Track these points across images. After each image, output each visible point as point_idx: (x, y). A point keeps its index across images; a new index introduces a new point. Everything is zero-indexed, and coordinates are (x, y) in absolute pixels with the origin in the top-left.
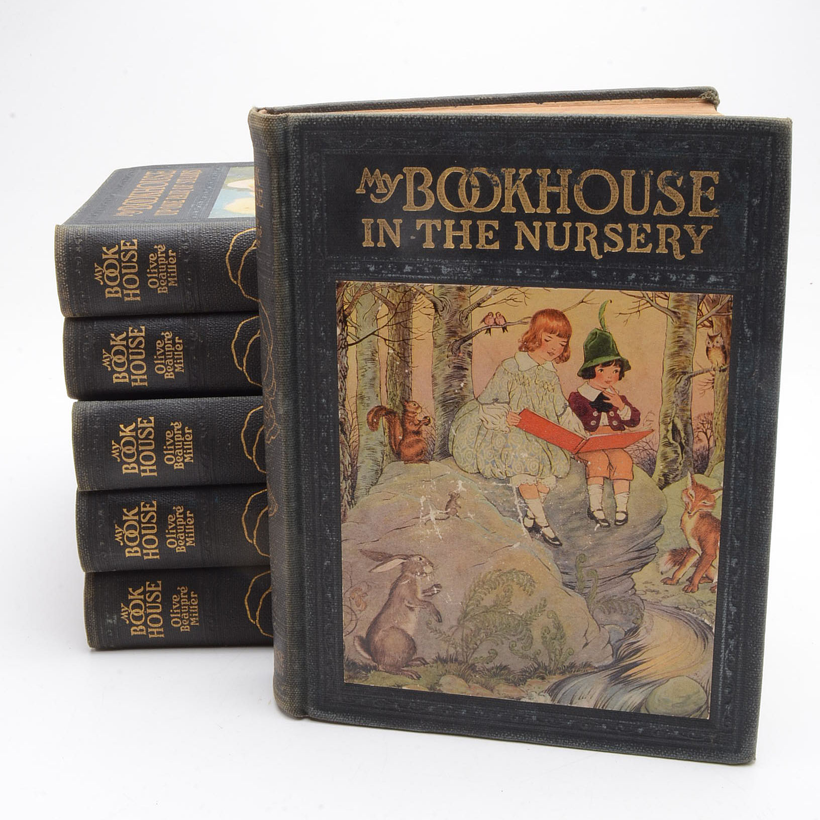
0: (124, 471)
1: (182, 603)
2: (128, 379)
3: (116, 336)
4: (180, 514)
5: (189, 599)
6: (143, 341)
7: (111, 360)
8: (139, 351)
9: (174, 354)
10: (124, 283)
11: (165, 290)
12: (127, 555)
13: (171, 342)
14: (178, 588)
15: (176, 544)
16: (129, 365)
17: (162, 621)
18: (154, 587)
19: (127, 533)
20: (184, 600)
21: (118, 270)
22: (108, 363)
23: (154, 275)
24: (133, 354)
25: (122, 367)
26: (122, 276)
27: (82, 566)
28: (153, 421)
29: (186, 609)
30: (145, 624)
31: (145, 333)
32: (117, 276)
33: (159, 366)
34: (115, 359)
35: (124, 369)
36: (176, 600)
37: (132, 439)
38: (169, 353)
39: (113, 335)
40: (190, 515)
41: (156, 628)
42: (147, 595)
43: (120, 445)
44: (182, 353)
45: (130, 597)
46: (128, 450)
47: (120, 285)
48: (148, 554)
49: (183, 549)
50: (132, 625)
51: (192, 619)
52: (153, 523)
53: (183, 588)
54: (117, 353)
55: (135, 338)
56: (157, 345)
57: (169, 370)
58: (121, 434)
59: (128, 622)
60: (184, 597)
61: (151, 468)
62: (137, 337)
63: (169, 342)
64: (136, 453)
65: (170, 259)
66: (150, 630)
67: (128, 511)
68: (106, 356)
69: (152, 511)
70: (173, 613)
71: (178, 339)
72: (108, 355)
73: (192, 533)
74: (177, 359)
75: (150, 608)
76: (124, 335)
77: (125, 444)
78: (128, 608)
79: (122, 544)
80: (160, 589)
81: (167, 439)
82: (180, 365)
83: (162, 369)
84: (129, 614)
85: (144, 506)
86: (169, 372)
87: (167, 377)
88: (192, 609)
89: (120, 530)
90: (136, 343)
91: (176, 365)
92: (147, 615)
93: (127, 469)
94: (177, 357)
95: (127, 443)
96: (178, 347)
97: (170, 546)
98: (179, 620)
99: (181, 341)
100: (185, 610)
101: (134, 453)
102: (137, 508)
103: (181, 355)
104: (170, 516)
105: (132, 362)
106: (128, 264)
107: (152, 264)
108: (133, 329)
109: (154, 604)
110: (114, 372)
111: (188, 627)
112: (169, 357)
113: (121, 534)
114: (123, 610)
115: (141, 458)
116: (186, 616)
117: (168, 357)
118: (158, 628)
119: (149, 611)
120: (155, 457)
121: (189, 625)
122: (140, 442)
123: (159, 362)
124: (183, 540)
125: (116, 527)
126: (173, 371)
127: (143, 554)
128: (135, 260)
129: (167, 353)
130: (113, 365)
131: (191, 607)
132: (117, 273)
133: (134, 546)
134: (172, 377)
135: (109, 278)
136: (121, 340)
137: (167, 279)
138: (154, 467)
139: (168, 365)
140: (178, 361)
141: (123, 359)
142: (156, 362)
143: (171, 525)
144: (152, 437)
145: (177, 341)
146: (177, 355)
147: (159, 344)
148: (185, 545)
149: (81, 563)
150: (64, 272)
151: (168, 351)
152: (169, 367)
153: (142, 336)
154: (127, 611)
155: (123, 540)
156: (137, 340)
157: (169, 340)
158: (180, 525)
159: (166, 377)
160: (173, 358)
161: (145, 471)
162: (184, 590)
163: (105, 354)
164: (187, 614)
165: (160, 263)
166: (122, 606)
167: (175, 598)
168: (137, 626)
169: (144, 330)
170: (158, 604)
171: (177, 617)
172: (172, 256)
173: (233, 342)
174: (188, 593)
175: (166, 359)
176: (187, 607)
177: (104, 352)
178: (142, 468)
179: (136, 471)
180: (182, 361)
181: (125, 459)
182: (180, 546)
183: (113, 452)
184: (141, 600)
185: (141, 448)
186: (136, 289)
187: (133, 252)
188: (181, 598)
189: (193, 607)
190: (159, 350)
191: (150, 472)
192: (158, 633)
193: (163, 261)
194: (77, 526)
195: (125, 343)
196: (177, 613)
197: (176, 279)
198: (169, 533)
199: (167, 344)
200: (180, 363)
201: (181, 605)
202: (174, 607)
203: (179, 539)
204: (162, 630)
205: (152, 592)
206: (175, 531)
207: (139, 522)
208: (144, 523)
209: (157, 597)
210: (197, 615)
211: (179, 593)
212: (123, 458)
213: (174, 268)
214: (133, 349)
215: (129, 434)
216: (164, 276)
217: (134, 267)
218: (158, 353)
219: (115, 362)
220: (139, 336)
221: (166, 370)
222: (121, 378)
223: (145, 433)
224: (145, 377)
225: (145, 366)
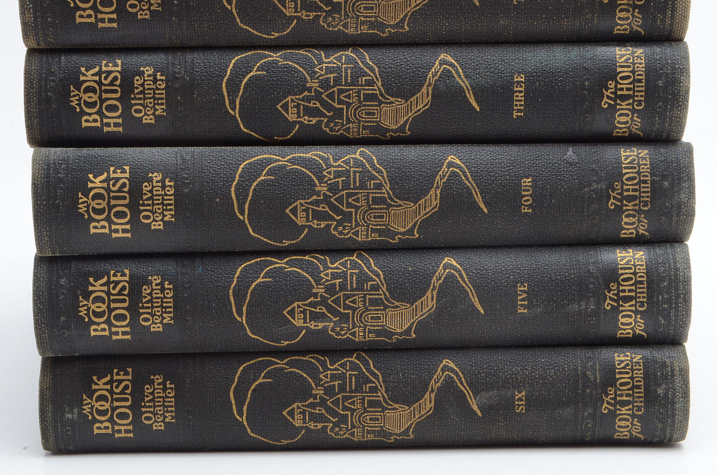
0: (92, 231)
1: (156, 395)
2: (99, 123)
3: (87, 71)
4: (157, 285)
5: (165, 389)
6: (119, 77)
7: (80, 99)
8: (114, 88)
9: (154, 93)
10: (98, 4)
11: (146, 14)
12: (93, 333)
13: (151, 78)
14: (152, 377)
15: (151, 321)
16: (101, 105)
17: (131, 416)
18: (124, 375)
19: (93, 307)
20: (159, 391)
22: (77, 102)
24: (107, 91)
25: (94, 108)
27: (39, 347)
28: (128, 171)
29: (160, 402)
30: (111, 420)
31: (122, 67)
33: (137, 107)
34: (85, 97)
35: (95, 110)
36: (148, 391)
37: (102, 191)
38: (149, 92)
39: (83, 69)
40: (169, 286)
41: (124, 425)
42: (115, 384)
43: (88, 199)
44: (164, 92)
45: (94, 387)
46: (98, 204)
47: (94, 8)
48: (117, 333)
49: (159, 327)
50: (95, 421)
51: (167, 415)
52: (124, 295)
53: (157, 377)
54: (88, 90)
55: (109, 73)
56: (135, 82)
57: (148, 113)
58: (90, 185)
59: (90, 418)
60: (159, 387)
61: (124, 227)
62: (111, 72)
63: (150, 78)
64: (107, 209)
66: (116, 428)
67: (96, 281)
68: (74, 93)
69: (124, 281)
70: (145, 406)
71: (161, 75)
72: (77, 92)
73: (170, 307)
74: (159, 99)
75: (118, 400)
76: (97, 69)
77: (95, 198)
78: (92, 400)
79: (86, 320)
80: (130, 377)
81: (144, 192)
82: (162, 107)
83: (139, 111)
84: (92, 408)
85: (115, 275)
86: (148, 115)
87: (147, 121)
88: (168, 402)
89: (85, 303)
90: (110, 78)
91: (156, 106)
92: (114, 409)
93: (95, 227)
94: (159, 96)
95: (98, 196)
96: (160, 85)
97: (143, 323)
98: (151, 415)
99: (163, 78)
100: (159, 404)
101: (104, 208)
102: (106, 277)
103: (163, 94)
104: (144, 287)
105: (105, 101)
108: (108, 63)
109: (122, 396)
110: (83, 113)
111: (162, 424)
112: (149, 96)
113: (86, 308)
114: (85, 402)
115: (112, 214)
116: (160, 410)
117: (147, 96)
118: (127, 425)
119: (116, 404)
120: (129, 214)
121: (163, 421)
122: (112, 194)
123: (137, 102)
124: (159, 316)
125: (81, 299)
126: (154, 114)
127: (111, 333)
129: (146, 92)
130: (82, 105)
131: (166, 400)
133: (101, 323)
134: (151, 121)
136: (92, 75)
137: (149, 1)
138: (128, 227)
139: (147, 106)
140: (160, 102)
141: (95, 98)
142: (133, 102)
143: (145, 297)
144: (126, 189)
145: (159, 77)
146: (159, 94)
148: (161, 322)
149: (38, 343)
151: (148, 89)
152: (148, 108)
153: (118, 71)
154: (91, 403)
155: (88, 315)
156: (112, 76)
157: (149, 76)
158: (157, 298)
159: (144, 121)
160: (154, 97)
161: (117, 231)
162: (158, 379)
163: (73, 91)
164: (162, 408)
166: (85, 397)
167: (148, 389)
168: (102, 422)
169: (120, 64)
170: (127, 396)
171: (150, 412)
173: (225, 81)
174: (164, 383)
175: (145, 98)
176: (161, 400)
177: (72, 88)
178: (113, 227)
179: (107, 231)
180: (164, 101)
182: (156, 324)
183: (80, 206)
184: (107, 390)
185: (113, 202)
186: (112, 13)
188: (155, 389)
189: (169, 400)
190: (137, 88)
191: (123, 232)
192: (127, 431)
194: (34, 297)
195: (97, 78)
196: (150, 407)
197: (160, 1)
198: (143, 307)
199: (147, 80)
200: (162, 104)
201: (154, 397)
202: (146, 399)
203: (155, 315)
204: (131, 427)
205: (120, 382)
206: (150, 305)
207: (108, 294)
208: (114, 295)
209: (126, 387)
210: (173, 409)
211: (153, 382)
212: (92, 214)
214: (107, 85)
215: (100, 185)
218: (136, 91)
219: (85, 101)
220: (114, 71)
221: (145, 113)
222: (91, 121)
223: (119, 184)
224: (120, 121)
225: (120, 107)
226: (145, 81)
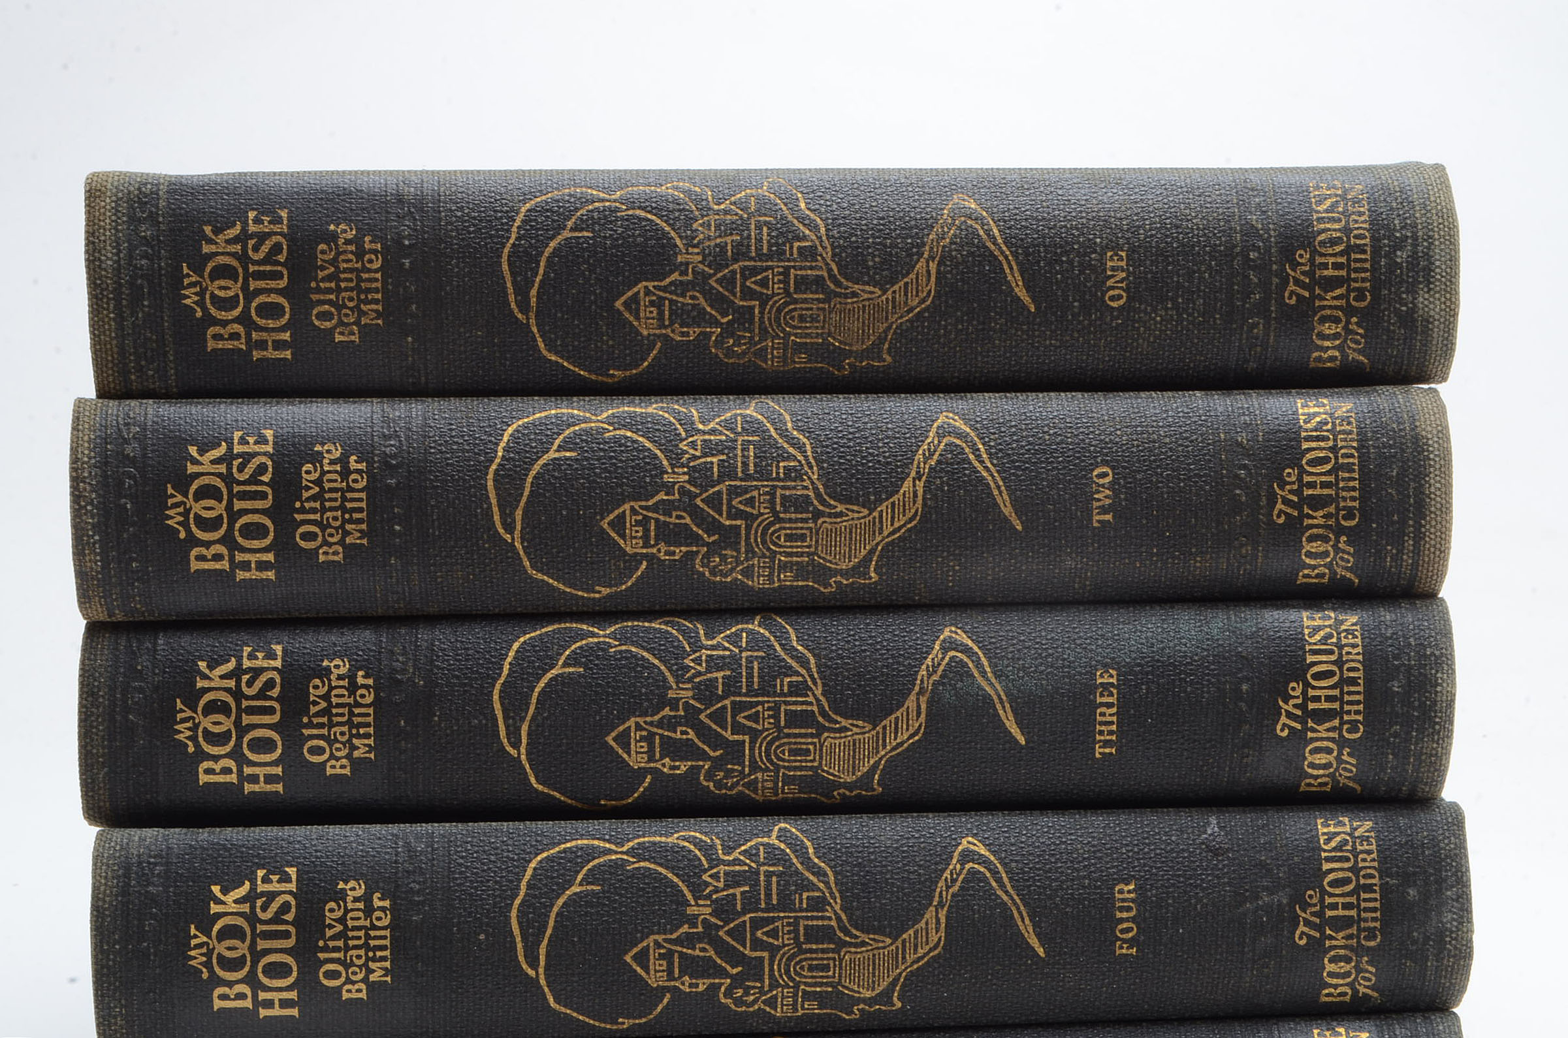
0: (218, 1004)
2: (234, 776)
3: (211, 667)
6: (278, 680)
7: (196, 726)
8: (268, 703)
9: (351, 714)
10: (237, 533)
11: (335, 553)
13: (345, 683)
16: (240, 738)
21: (225, 502)
22: (188, 733)
23: (312, 517)
24: (251, 711)
25: (224, 745)
26: (233, 516)
28: (294, 877)
31: (283, 660)
32: (221, 515)
33: (315, 742)
34: (207, 723)
35: (228, 749)
37: (240, 921)
38: (340, 711)
39: (202, 665)
43: (210, 937)
44: (371, 711)
46: (229, 949)
47: (228, 540)
54: (213, 708)
55: (257, 672)
56: (311, 690)
57: (338, 754)
58: (215, 908)
61: (285, 995)
62: (262, 670)
63: (341, 683)
64: (249, 959)
65: (353, 476)
68: (183, 715)
71: (364, 677)
72: (189, 713)
74: (360, 725)
76: (232, 665)
77: (225, 934)
81: (328, 921)
82: (366, 741)
83: (319, 751)
86: (337, 759)
87: (334, 771)
90: (258, 684)
91: (354, 741)
93: (223, 997)
94: (360, 719)
95: (229, 932)
96: (362, 696)
99: (370, 682)
101: (244, 956)
103: (368, 715)
105: (248, 732)
106: (248, 488)
107: (308, 488)
108: (254, 650)
110: (202, 756)
112: (340, 719)
115: (260, 969)
117: (336, 719)
120: (295, 968)
122: (260, 928)
123: (315, 732)
126: (349, 757)
128: (266, 478)
129: (334, 711)
130: (201, 739)
132: (220, 509)
134: (343, 771)
135: (202, 523)
136: (222, 677)
137: (342, 526)
138: (293, 995)
139: (336, 740)
140: (362, 731)
141: (227, 724)
142: (306, 732)
144: (290, 917)
145: (360, 680)
146: (359, 715)
147: (317, 688)
150: (92, 503)
151: (338, 705)
152: (338, 745)
153: (275, 669)
156: (263, 678)
157: (340, 677)
159: (329, 771)
160: (349, 723)
161: (269, 1004)
163: (182, 711)
165: (327, 486)
169: (279, 653)
172: (358, 471)
173: (498, 686)
175: (331, 725)
177: (179, 705)
178: (262, 996)
179: (248, 1003)
180: (371, 730)
181: (220, 972)
183: (192, 953)
185: (262, 945)
186: (265, 550)
187: (263, 459)
190: (315, 703)
191: (281, 1007)
193: (336, 481)
195: (231, 684)
197: (364, 526)
199: (336, 687)
200: (367, 736)
212: (217, 969)
213: (360, 500)
214: (252, 698)
215: (234, 908)
216: (335, 519)
217: (263, 496)
219: (205, 730)
220: (267, 669)
221: (332, 754)
222: (218, 771)
223: (275, 906)
224: (278, 770)
225: (279, 743)
226: (331, 688)
